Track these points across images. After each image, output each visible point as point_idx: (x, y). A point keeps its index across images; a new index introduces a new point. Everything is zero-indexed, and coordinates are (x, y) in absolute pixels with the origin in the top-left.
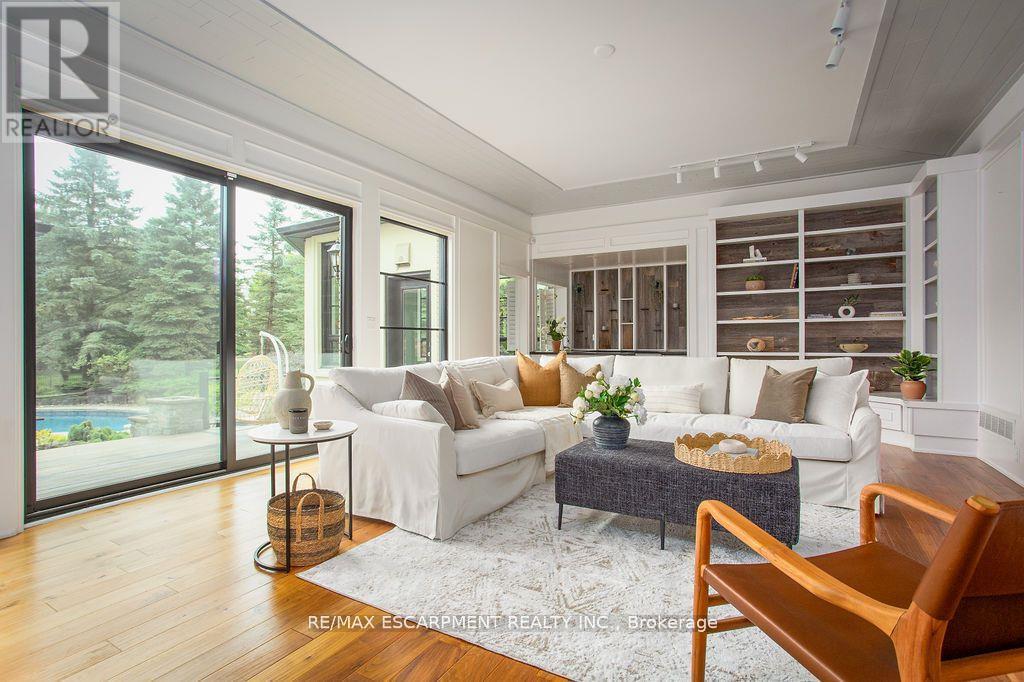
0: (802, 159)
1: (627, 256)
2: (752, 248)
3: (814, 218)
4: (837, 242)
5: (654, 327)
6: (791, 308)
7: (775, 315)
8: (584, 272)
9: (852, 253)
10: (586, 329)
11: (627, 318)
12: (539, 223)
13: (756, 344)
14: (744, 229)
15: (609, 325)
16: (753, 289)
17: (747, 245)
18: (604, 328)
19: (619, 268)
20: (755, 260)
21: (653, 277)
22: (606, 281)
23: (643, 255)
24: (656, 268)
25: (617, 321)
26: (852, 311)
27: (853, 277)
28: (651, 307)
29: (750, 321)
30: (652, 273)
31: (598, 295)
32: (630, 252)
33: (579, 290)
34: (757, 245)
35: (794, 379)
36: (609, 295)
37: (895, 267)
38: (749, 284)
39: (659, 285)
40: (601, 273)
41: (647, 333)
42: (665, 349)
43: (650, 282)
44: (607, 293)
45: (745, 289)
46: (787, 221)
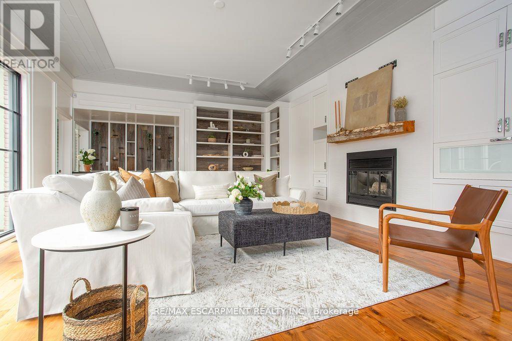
0: (243, 89)
1: (131, 116)
2: (211, 123)
3: (237, 114)
4: (242, 126)
5: (147, 159)
6: (225, 152)
7: (220, 154)
8: (100, 123)
9: (248, 131)
10: (102, 158)
11: (131, 152)
12: (79, 85)
13: (213, 167)
14: (207, 114)
15: (118, 156)
16: (212, 142)
17: (209, 121)
18: (115, 158)
19: (126, 123)
20: (212, 128)
21: (146, 131)
22: (116, 130)
23: (142, 117)
24: (148, 126)
25: (123, 154)
26: (247, 154)
27: (248, 141)
28: (145, 148)
29: (210, 156)
30: (146, 129)
31: (111, 138)
32: (133, 114)
33: (97, 133)
34: (214, 122)
35: (272, 178)
36: (118, 139)
37: (258, 138)
38: (210, 139)
39: (150, 135)
40: (113, 125)
41: (143, 162)
42: (154, 171)
43: (145, 134)
44: (117, 137)
45: (208, 142)
46: (225, 114)
